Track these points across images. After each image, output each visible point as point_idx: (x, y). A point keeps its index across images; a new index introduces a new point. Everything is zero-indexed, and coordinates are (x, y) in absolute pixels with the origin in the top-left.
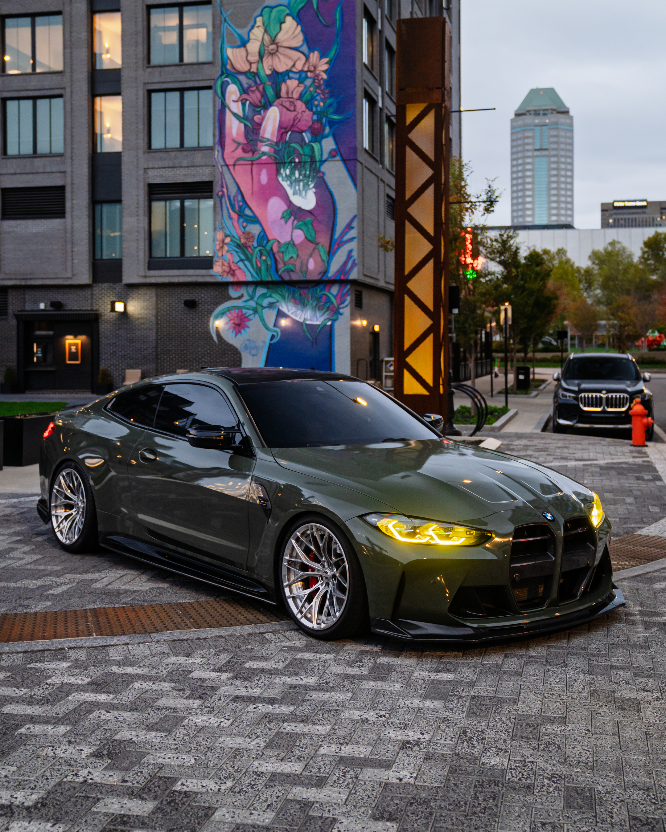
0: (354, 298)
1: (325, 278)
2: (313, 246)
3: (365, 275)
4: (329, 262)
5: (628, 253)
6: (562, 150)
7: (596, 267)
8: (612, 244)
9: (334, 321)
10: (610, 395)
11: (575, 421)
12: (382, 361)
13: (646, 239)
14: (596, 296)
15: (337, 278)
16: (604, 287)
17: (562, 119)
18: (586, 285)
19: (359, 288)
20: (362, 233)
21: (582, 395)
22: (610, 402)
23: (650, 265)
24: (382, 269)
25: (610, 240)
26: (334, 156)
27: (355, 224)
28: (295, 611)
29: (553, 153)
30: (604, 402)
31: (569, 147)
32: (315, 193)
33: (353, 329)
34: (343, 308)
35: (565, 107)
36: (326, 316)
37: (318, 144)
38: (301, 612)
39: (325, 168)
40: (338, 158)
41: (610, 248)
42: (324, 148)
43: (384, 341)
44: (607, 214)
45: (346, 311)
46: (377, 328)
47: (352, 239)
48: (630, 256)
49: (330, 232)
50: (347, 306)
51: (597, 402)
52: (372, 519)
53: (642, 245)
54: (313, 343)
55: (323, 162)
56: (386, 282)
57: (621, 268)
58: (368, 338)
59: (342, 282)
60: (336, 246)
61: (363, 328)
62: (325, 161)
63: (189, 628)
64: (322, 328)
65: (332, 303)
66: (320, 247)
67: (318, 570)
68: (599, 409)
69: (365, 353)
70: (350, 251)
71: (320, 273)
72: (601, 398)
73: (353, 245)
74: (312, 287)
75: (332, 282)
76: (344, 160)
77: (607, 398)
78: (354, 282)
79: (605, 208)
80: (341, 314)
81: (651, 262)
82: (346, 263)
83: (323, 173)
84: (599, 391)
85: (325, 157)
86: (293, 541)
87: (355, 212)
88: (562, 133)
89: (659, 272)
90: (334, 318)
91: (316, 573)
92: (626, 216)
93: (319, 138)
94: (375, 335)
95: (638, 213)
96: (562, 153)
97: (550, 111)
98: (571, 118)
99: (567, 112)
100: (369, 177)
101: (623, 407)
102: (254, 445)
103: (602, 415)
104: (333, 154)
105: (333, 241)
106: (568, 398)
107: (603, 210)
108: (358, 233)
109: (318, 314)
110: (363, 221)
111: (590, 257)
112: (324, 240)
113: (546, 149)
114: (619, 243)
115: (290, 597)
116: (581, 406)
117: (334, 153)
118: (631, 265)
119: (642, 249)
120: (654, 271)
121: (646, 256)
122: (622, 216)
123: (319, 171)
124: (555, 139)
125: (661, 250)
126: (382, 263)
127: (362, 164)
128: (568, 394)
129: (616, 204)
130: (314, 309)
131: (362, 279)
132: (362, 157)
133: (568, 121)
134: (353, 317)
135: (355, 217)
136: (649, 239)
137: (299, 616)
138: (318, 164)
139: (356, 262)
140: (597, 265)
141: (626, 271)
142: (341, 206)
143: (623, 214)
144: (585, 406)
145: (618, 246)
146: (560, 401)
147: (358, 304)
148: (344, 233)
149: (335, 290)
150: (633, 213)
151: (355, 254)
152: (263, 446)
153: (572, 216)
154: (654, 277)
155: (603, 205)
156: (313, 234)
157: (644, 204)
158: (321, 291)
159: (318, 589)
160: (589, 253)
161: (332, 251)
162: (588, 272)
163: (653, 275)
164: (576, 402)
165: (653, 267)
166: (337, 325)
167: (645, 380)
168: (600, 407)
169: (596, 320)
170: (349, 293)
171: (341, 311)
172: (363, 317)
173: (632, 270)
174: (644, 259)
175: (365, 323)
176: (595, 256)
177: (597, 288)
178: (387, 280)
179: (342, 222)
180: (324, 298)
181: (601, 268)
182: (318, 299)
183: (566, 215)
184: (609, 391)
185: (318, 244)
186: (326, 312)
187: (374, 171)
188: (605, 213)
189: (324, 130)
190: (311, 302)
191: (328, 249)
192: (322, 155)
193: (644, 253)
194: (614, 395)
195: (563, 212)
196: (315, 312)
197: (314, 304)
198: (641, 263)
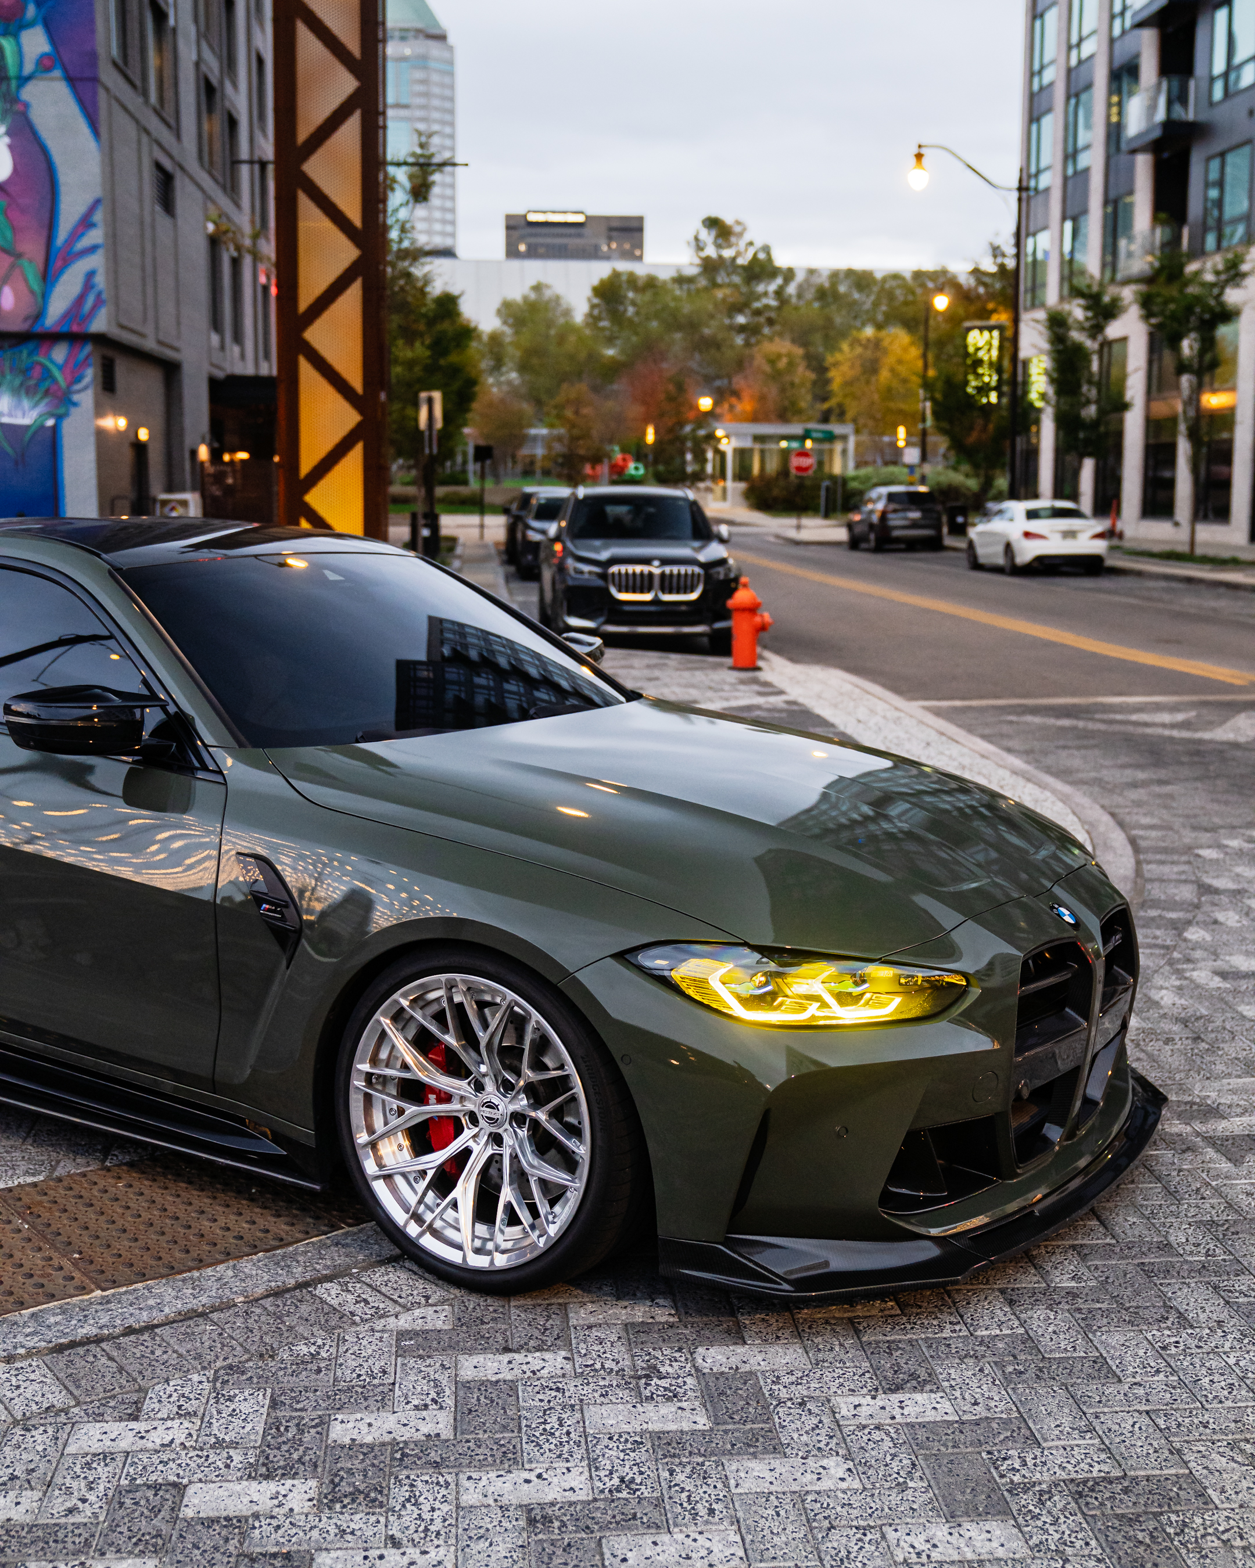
0: (100, 373)
1: (37, 329)
2: (12, 259)
3: (122, 327)
4: (45, 296)
5: (564, 306)
6: (436, 109)
7: (508, 330)
8: (538, 288)
9: (59, 418)
10: (667, 569)
11: (601, 620)
12: (155, 500)
13: (596, 282)
14: (509, 383)
15: (65, 329)
16: (523, 368)
17: (434, 49)
18: (492, 363)
19: (110, 353)
20: (113, 237)
21: (614, 569)
22: (668, 583)
23: (603, 329)
24: (151, 313)
25: (533, 283)
26: (48, 69)
27: (98, 217)
28: (399, 1217)
29: (419, 113)
30: (657, 582)
31: (447, 105)
32: (11, 147)
33: (101, 434)
34: (79, 391)
35: (437, 24)
36: (41, 408)
37: (11, 40)
38: (417, 1218)
39: (29, 93)
40: (57, 73)
41: (533, 296)
42: (26, 49)
43: (155, 459)
44: (516, 234)
45: (86, 398)
46: (143, 434)
47: (92, 249)
48: (568, 313)
49: (44, 233)
50: (86, 388)
51: (643, 583)
52: (656, 961)
53: (589, 293)
54: (16, 463)
55: (24, 80)
56: (160, 343)
57: (553, 332)
58: (127, 455)
59: (75, 338)
60: (59, 263)
61: (119, 432)
62: (29, 78)
63: (83, 1289)
64: (35, 433)
65: (55, 381)
66: (25, 263)
67: (462, 1098)
68: (648, 597)
69: (124, 483)
70: (90, 275)
71: (26, 319)
72: (651, 574)
73: (96, 261)
74: (11, 347)
75: (53, 338)
76: (71, 80)
77: (663, 575)
78: (100, 340)
79: (512, 223)
80: (75, 404)
81: (604, 324)
82: (80, 299)
83: (26, 105)
84: (647, 561)
85: (29, 68)
86: (386, 1022)
87: (97, 192)
88: (435, 77)
89: (618, 342)
90: (62, 411)
91: (454, 1106)
92: (549, 240)
93: (12, 28)
94: (140, 449)
95: (570, 236)
96: (436, 115)
97: (412, 34)
98: (451, 49)
99: (441, 38)
100: (122, 119)
101: (692, 591)
102: (209, 740)
103: (652, 608)
104: (45, 65)
105: (53, 251)
106: (586, 576)
107: (509, 228)
108: (106, 235)
109: (26, 403)
110: (114, 211)
111: (499, 312)
112: (33, 248)
113: (406, 107)
114: (547, 286)
115: (377, 1178)
116: (613, 591)
117: (47, 62)
118: (570, 328)
119: (589, 300)
120: (610, 341)
121: (596, 312)
122: (541, 240)
123: (15, 100)
124: (420, 88)
125: (622, 303)
126: (150, 301)
127: (107, 90)
128: (586, 568)
129: (532, 218)
130: (16, 392)
131: (116, 333)
132: (108, 76)
133: (446, 55)
134: (100, 411)
135: (97, 202)
136: (602, 283)
137: (413, 1230)
138: (14, 84)
139: (104, 296)
140: (510, 326)
141: (561, 339)
142: (66, 177)
143: (545, 235)
144: (620, 591)
145: (548, 294)
146: (570, 583)
147: (108, 384)
148: (76, 234)
149: (60, 353)
150: (562, 236)
151: (100, 280)
152: (241, 745)
153: (453, 235)
154: (610, 352)
155: (508, 217)
156: (9, 234)
157: (580, 219)
158: (30, 354)
159: (466, 1153)
160: (496, 304)
161: (51, 272)
162: (495, 338)
163: (608, 348)
164: (600, 583)
165: (607, 333)
166: (68, 428)
167: (722, 541)
168: (649, 591)
169: (521, 427)
170: (91, 360)
171: (76, 398)
172: (118, 412)
173: (572, 339)
174: (593, 319)
175: (122, 423)
176: (508, 311)
177: (511, 370)
178: (161, 337)
179: (70, 210)
180: (37, 370)
181: (517, 333)
182: (26, 372)
183: (444, 234)
184: (665, 561)
185: (19, 256)
186: (42, 398)
187: (130, 107)
188: (512, 232)
189: (23, 9)
190: (9, 377)
191: (41, 266)
192: (21, 65)
193: (593, 307)
194: (675, 569)
195: (438, 227)
196: (20, 401)
197: (17, 382)
198: (587, 325)
